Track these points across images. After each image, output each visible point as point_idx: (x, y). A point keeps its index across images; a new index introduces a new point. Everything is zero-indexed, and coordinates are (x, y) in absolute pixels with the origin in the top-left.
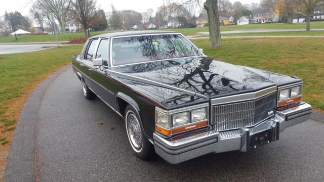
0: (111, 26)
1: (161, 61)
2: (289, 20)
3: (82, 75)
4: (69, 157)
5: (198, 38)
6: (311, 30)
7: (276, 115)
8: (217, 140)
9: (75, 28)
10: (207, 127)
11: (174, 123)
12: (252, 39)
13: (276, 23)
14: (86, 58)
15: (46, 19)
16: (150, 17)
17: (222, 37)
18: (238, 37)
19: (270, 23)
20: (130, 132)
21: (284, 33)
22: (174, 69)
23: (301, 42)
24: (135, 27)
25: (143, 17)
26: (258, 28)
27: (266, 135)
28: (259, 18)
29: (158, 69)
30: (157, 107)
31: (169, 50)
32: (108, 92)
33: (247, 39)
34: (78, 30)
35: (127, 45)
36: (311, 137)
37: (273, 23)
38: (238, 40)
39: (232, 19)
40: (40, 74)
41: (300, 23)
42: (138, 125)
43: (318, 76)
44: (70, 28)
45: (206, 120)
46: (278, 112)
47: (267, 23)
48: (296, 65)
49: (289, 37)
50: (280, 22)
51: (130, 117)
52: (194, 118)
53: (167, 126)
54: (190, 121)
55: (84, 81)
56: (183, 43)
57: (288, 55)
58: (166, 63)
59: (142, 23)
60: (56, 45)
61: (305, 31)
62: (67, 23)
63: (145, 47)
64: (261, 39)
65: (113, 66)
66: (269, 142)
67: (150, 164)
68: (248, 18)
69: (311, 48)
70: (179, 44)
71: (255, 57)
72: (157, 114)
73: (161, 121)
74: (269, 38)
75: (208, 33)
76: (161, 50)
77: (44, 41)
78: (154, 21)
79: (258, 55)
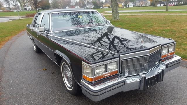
0: (53, 7)
1: (84, 29)
2: (156, 5)
3: (32, 37)
4: (23, 94)
5: (105, 15)
6: (168, 10)
7: (160, 64)
8: (125, 83)
9: (30, 7)
10: (118, 74)
11: (95, 73)
12: (136, 15)
13: (148, 6)
14: (34, 26)
15: (12, 2)
16: (76, 2)
17: (119, 14)
18: (128, 14)
19: (145, 6)
20: (65, 77)
21: (154, 12)
22: (91, 34)
23: (164, 17)
24: (67, 7)
25: (72, 2)
26: (139, 9)
27: (155, 78)
28: (139, 4)
29: (82, 34)
30: (83, 62)
31: (88, 21)
32: (49, 50)
33: (133, 15)
34: (32, 9)
35: (61, 18)
36: (179, 76)
37: (146, 6)
38: (128, 16)
39: (123, 4)
40: (6, 37)
41: (162, 7)
42: (70, 72)
43: (177, 37)
44: (28, 8)
45: (117, 70)
46: (161, 62)
47: (143, 6)
48: (163, 31)
49: (157, 14)
50: (150, 6)
51: (64, 67)
52: (109, 68)
53: (91, 75)
54: (106, 71)
55: (34, 42)
56: (97, 17)
57: (158, 25)
58: (87, 30)
59: (71, 5)
60: (18, 18)
61: (165, 11)
62: (25, 5)
63: (74, 20)
64: (141, 15)
65: (52, 31)
66: (157, 83)
67: (78, 98)
68: (133, 3)
69: (171, 21)
70: (95, 17)
71: (139, 26)
72: (83, 67)
73: (86, 72)
74: (146, 15)
75: (111, 12)
76: (84, 21)
77: (11, 16)
78: (79, 4)
79: (141, 25)
